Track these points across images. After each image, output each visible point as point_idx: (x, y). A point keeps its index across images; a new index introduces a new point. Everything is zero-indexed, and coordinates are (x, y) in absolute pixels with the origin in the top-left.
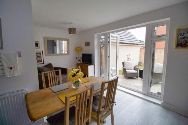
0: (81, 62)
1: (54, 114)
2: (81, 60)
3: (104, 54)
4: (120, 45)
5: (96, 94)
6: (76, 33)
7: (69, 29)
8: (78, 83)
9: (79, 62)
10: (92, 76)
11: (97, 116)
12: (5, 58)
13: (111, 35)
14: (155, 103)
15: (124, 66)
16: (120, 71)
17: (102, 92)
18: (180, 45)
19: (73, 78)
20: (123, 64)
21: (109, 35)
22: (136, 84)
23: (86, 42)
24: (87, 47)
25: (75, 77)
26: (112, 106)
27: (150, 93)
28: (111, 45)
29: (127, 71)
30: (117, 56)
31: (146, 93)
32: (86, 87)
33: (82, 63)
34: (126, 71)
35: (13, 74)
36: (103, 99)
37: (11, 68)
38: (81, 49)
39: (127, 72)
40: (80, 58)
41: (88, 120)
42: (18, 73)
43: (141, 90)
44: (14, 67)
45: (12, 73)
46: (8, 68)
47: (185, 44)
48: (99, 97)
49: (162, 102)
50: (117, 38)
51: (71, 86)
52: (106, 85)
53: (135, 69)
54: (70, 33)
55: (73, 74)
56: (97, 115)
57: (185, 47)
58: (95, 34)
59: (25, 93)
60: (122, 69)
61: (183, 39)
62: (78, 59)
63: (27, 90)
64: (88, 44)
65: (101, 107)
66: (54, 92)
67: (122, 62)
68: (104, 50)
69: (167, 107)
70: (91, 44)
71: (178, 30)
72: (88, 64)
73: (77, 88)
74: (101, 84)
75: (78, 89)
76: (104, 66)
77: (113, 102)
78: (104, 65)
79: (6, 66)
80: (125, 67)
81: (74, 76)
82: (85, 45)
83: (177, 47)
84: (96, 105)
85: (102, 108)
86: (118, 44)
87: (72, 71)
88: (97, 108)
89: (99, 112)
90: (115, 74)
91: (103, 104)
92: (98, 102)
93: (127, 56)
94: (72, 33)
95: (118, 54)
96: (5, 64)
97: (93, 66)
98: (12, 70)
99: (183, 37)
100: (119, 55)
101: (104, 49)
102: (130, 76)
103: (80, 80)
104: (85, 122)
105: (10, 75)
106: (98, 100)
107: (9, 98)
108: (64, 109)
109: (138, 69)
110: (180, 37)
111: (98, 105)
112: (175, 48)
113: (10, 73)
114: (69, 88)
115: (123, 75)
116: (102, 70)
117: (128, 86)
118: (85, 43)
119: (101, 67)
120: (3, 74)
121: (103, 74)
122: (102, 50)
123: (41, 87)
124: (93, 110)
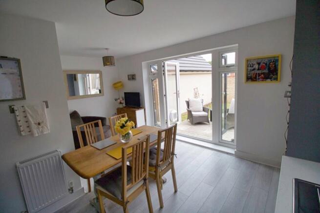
0: (124, 105)
1: (106, 172)
2: (124, 102)
3: (158, 90)
4: (180, 74)
5: (152, 147)
6: (114, 63)
7: (103, 58)
8: (128, 135)
9: (121, 106)
10: (143, 126)
11: (155, 172)
12: (30, 112)
13: (166, 63)
14: (227, 153)
15: (188, 107)
16: (183, 115)
17: (159, 144)
18: (250, 78)
19: (122, 130)
20: (188, 103)
21: (164, 63)
22: (205, 131)
23: (129, 74)
24: (132, 82)
25: (125, 128)
26: (172, 159)
27: (222, 141)
28: (168, 74)
29: (193, 113)
30: (177, 93)
31: (217, 142)
32: (138, 139)
33: (125, 107)
34: (192, 115)
35: (42, 132)
36: (160, 152)
37: (39, 124)
38: (123, 85)
39: (194, 116)
40: (121, 99)
41: (146, 175)
42: (48, 130)
43: (211, 139)
44: (43, 122)
45: (40, 130)
46: (36, 124)
47: (256, 78)
48: (156, 151)
49: (236, 150)
50: (176, 66)
51: (120, 140)
52: (163, 135)
53: (204, 110)
54: (105, 64)
55: (121, 125)
56: (155, 170)
57: (256, 81)
58: (143, 63)
59: (59, 155)
60: (187, 111)
61: (253, 72)
62: (119, 101)
63: (61, 151)
64: (132, 77)
65: (159, 161)
66: (100, 150)
67: (186, 101)
68: (157, 84)
69: (241, 156)
70: (137, 77)
71: (247, 61)
72: (135, 108)
73: (128, 141)
74: (157, 134)
75: (128, 143)
76: (159, 108)
77: (173, 154)
78: (159, 106)
79: (33, 123)
80: (191, 109)
81: (123, 126)
82: (129, 79)
83: (247, 81)
84: (153, 159)
85: (161, 161)
86: (178, 73)
87: (119, 121)
88: (154, 162)
89: (157, 166)
90: (176, 119)
91: (161, 157)
92: (155, 156)
93: (193, 90)
94: (108, 64)
95: (178, 89)
96: (31, 119)
97: (142, 111)
98: (40, 127)
99: (253, 68)
100: (180, 91)
101: (157, 82)
102: (198, 121)
103: (130, 132)
104: (143, 177)
105: (38, 134)
106: (155, 154)
107: (40, 162)
108: (121, 163)
109: (209, 109)
110: (249, 68)
111: (156, 158)
112: (245, 83)
113: (38, 131)
114: (116, 143)
115: (188, 120)
116: (156, 114)
117: (195, 136)
118: (128, 76)
119: (155, 111)
120: (29, 133)
121: (159, 121)
122: (155, 84)
123: (77, 146)
124: (151, 165)
